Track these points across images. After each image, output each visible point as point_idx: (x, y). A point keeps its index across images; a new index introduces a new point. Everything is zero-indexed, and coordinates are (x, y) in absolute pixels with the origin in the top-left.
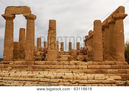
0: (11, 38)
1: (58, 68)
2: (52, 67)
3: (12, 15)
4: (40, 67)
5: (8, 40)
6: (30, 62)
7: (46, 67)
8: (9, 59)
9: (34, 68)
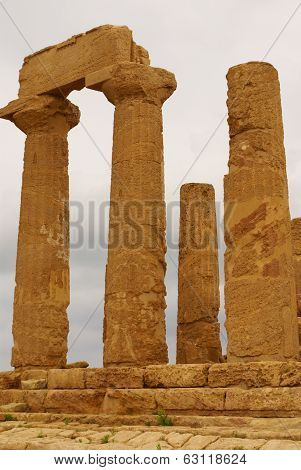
0: (43, 230)
1: (266, 404)
2: (229, 404)
3: (44, 98)
4: (159, 400)
5: (31, 247)
6: (121, 369)
7: (192, 402)
8: (32, 358)
9: (131, 411)
